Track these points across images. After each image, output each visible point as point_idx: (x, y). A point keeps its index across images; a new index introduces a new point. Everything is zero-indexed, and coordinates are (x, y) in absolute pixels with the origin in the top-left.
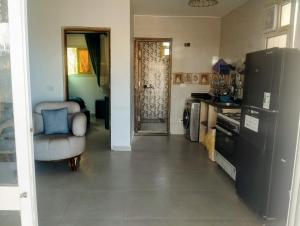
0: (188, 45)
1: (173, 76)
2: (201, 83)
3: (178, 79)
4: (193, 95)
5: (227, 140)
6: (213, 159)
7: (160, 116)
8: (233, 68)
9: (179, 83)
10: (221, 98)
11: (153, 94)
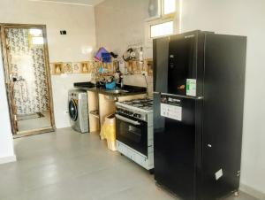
0: (65, 33)
1: (52, 66)
2: (83, 72)
3: (58, 70)
4: (76, 85)
5: (131, 128)
6: (114, 149)
7: (37, 110)
8: (115, 56)
9: (59, 74)
10: (107, 86)
11: (24, 87)
